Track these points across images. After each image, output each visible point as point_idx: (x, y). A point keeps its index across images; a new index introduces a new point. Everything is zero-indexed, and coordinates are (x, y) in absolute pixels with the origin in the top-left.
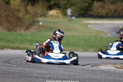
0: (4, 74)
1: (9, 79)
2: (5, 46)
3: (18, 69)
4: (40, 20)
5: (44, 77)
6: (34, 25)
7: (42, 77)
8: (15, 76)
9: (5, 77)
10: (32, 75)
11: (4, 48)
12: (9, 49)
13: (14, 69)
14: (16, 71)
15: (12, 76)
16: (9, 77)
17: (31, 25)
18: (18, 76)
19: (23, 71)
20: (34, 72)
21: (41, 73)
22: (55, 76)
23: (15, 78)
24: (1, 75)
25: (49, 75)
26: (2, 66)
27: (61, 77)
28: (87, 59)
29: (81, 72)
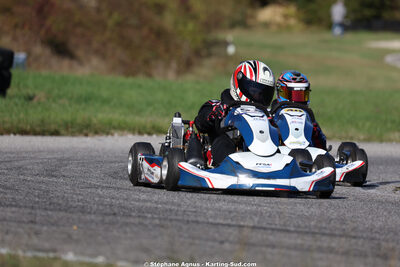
0: (109, 214)
1: (128, 229)
2: (115, 124)
3: (155, 198)
4: (230, 36)
5: (242, 223)
6: (209, 55)
7: (233, 226)
8: (147, 222)
9: (112, 223)
10: (201, 219)
11: (112, 131)
12: (126, 132)
13: (143, 197)
14: (149, 204)
15: (137, 220)
16: (127, 224)
17: (197, 53)
18: (157, 221)
19: (173, 204)
20: (207, 209)
21: (230, 212)
22: (277, 222)
23: (146, 226)
24: (100, 218)
25: (256, 219)
26: (103, 187)
27: (295, 226)
28: (381, 167)
29: (362, 208)
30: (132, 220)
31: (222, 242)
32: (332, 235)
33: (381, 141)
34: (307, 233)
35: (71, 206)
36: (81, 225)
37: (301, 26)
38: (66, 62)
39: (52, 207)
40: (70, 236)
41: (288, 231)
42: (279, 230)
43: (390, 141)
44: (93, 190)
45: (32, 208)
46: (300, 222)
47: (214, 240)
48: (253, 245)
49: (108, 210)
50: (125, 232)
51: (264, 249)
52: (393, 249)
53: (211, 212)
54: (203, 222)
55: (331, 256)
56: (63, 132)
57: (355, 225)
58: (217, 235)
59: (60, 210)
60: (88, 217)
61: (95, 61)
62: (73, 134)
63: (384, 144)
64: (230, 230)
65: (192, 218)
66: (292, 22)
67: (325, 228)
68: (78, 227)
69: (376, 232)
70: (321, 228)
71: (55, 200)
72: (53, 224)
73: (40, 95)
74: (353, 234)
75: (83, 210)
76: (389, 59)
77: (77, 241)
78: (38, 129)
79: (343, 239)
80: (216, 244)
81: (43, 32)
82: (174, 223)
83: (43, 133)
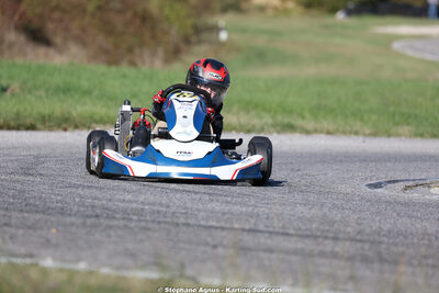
0: (91, 217)
1: (112, 233)
2: (97, 117)
3: (142, 198)
4: (221, 21)
6: (200, 42)
7: (227, 229)
8: (132, 225)
9: (94, 226)
10: (191, 221)
13: (129, 197)
14: (135, 205)
15: (122, 223)
16: (110, 227)
17: (187, 41)
18: (143, 224)
19: (161, 204)
20: (198, 210)
21: (224, 214)
22: (275, 225)
23: (132, 229)
24: (81, 221)
25: (253, 221)
26: (84, 187)
27: (294, 229)
28: (389, 164)
29: (368, 209)
30: (115, 223)
31: (215, 247)
32: (336, 239)
33: (389, 136)
34: (307, 236)
35: (49, 208)
36: (60, 228)
37: (300, 9)
38: (42, 50)
39: (28, 208)
40: (48, 241)
41: (287, 234)
42: (278, 233)
43: (398, 135)
44: (74, 190)
45: (7, 209)
46: (300, 225)
47: (207, 244)
48: (250, 249)
49: (90, 212)
50: (109, 236)
51: (262, 254)
52: (403, 254)
53: (202, 213)
54: (195, 225)
55: (335, 262)
56: (39, 126)
57: (361, 227)
58: (209, 239)
59: (37, 212)
60: (68, 220)
61: (74, 49)
62: (50, 129)
63: (392, 139)
64: (224, 233)
65: (182, 220)
66: (290, 5)
67: (328, 231)
68: (58, 231)
69: (384, 235)
70: (323, 231)
71: (31, 201)
72: (29, 228)
73: (15, 86)
74: (359, 237)
75: (62, 212)
76: (397, 46)
77: (57, 246)
78: (12, 123)
79: (348, 243)
80: (209, 249)
81: (16, 18)
82: (162, 225)
83: (18, 128)
